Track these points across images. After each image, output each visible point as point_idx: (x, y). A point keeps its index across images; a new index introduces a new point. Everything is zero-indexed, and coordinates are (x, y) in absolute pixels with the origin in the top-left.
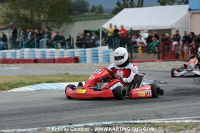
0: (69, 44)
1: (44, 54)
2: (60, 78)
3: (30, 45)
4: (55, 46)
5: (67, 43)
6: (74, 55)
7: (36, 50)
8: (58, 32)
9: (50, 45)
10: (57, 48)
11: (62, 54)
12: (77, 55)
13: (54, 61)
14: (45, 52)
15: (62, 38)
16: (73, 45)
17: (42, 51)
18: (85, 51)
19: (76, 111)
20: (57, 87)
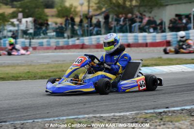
0: (161, 28)
1: (136, 38)
2: (154, 62)
3: (122, 30)
4: (147, 30)
5: (159, 28)
6: (166, 39)
7: (129, 34)
8: (150, 17)
9: (142, 30)
10: (150, 32)
11: (154, 38)
12: (169, 38)
13: (146, 45)
14: (137, 36)
15: (154, 22)
16: (165, 29)
17: (135, 36)
18: (177, 35)
19: (172, 94)
20: (151, 71)
